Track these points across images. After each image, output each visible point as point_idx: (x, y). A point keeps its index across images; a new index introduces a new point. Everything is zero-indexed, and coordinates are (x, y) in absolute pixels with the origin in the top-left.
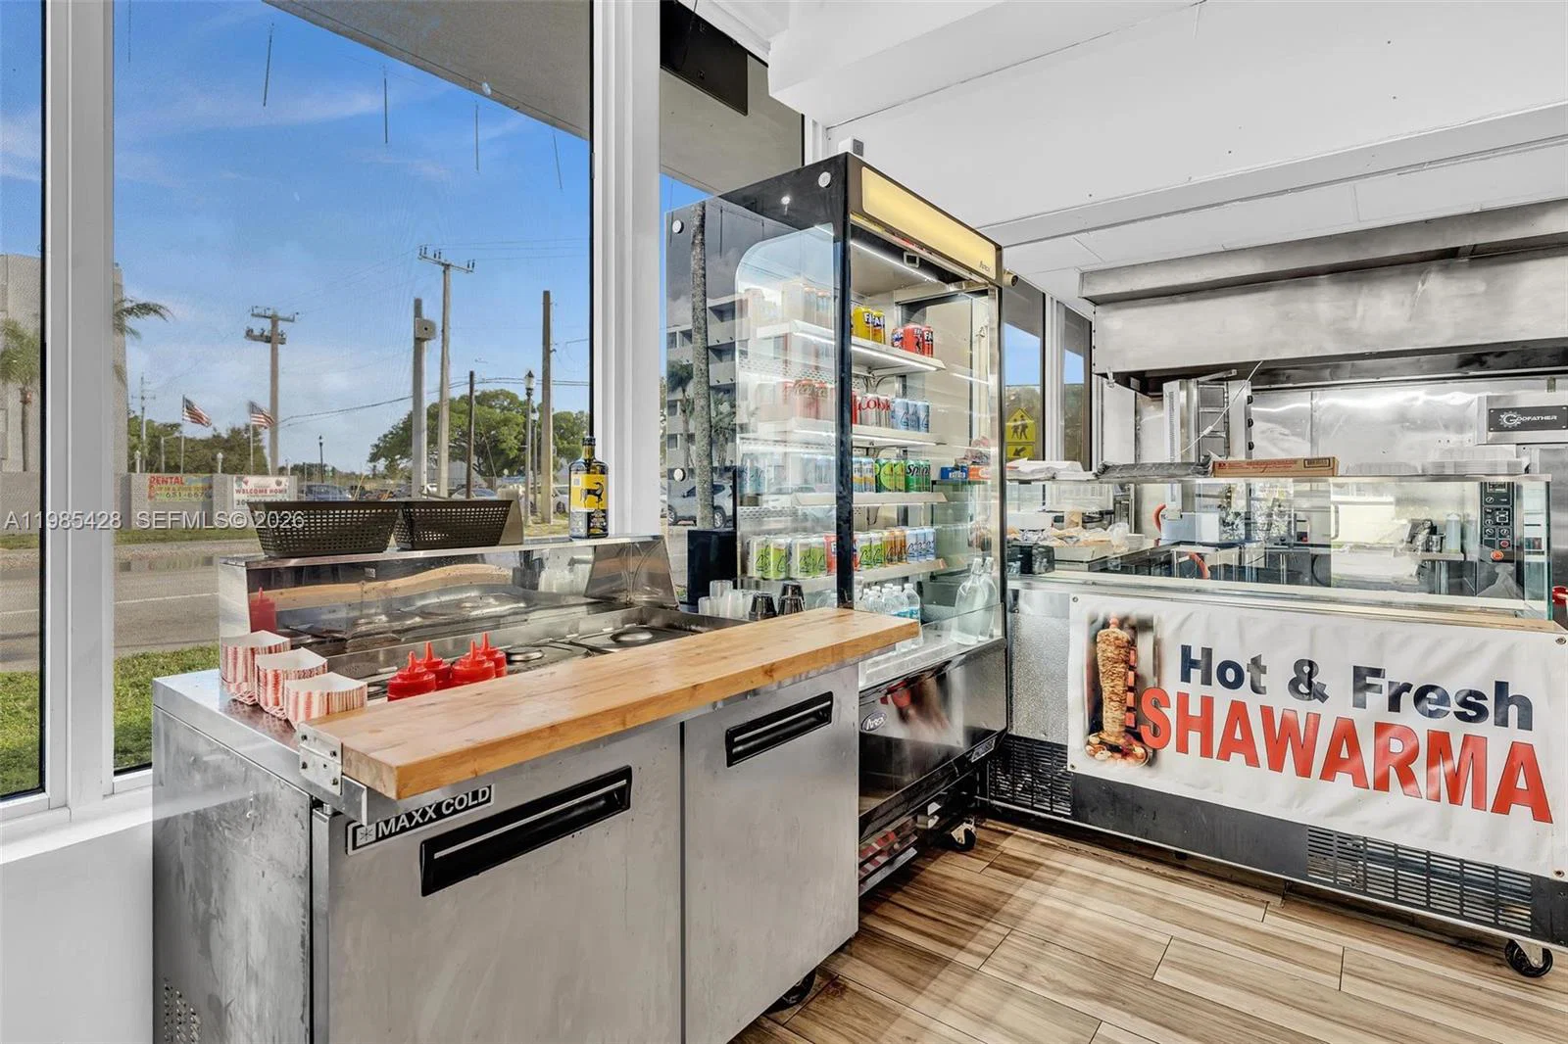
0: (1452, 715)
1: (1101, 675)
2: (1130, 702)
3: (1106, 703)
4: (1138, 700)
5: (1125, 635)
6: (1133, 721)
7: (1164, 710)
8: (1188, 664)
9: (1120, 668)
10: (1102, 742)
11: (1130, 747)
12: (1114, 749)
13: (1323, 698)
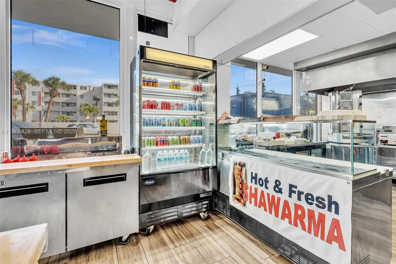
0: (314, 205)
1: (235, 178)
2: (241, 187)
3: (236, 186)
4: (242, 186)
5: (240, 167)
6: (241, 192)
7: (247, 190)
8: (252, 178)
9: (239, 177)
10: (235, 197)
11: (241, 200)
12: (238, 200)
13: (282, 193)
